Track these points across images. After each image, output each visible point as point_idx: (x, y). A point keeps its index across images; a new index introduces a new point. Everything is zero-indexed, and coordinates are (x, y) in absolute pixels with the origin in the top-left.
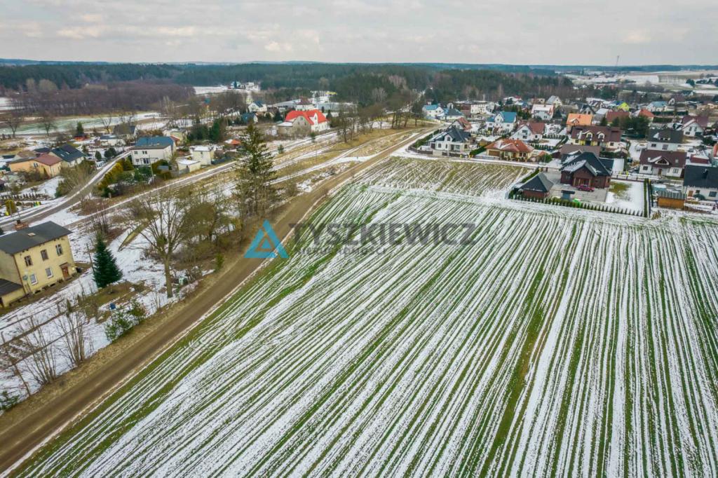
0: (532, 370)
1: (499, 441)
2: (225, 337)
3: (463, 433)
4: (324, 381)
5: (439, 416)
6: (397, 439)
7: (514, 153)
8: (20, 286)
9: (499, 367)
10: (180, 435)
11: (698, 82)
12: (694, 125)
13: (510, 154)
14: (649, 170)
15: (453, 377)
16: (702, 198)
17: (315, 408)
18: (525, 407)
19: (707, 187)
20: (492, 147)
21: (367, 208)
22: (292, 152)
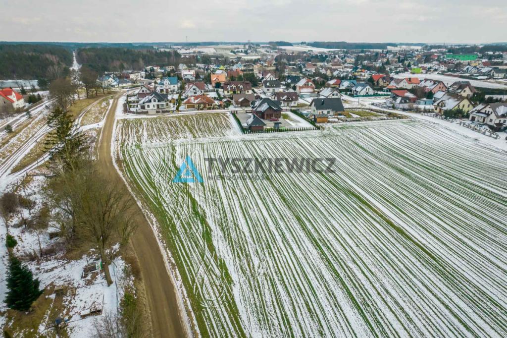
7: (205, 105)
11: (237, 52)
12: (272, 77)
19: (326, 109)
20: (188, 102)
21: (164, 161)
22: (21, 130)
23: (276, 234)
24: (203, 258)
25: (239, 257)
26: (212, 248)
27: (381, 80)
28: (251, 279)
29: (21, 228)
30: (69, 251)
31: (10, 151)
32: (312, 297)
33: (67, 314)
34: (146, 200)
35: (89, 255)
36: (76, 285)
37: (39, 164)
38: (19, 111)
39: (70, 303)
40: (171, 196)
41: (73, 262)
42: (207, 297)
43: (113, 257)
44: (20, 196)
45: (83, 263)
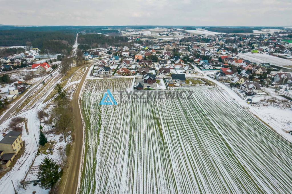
0: (162, 131)
1: (164, 144)
2: (95, 145)
3: (158, 145)
4: (127, 146)
5: (152, 144)
6: (148, 150)
7: (126, 73)
8: (14, 154)
9: (157, 133)
10: (108, 165)
11: (162, 34)
12: (167, 56)
13: (125, 74)
14: (162, 74)
15: (150, 137)
16: (176, 82)
17: (130, 150)
18: (165, 138)
19: (177, 79)
20: (118, 72)
21: (97, 102)
22: (48, 83)
23: (121, 132)
24: (94, 137)
25: (105, 138)
26: (98, 135)
27: (224, 59)
28: (105, 144)
29: (44, 123)
30: (57, 132)
31: (43, 94)
32: (118, 151)
33: (54, 148)
34: (85, 117)
35: (62, 133)
36: (57, 142)
37: (52, 100)
38: (48, 73)
39: (55, 146)
40: (93, 116)
41: (57, 135)
42: (90, 148)
43: (69, 134)
44: (45, 112)
45: (60, 136)
